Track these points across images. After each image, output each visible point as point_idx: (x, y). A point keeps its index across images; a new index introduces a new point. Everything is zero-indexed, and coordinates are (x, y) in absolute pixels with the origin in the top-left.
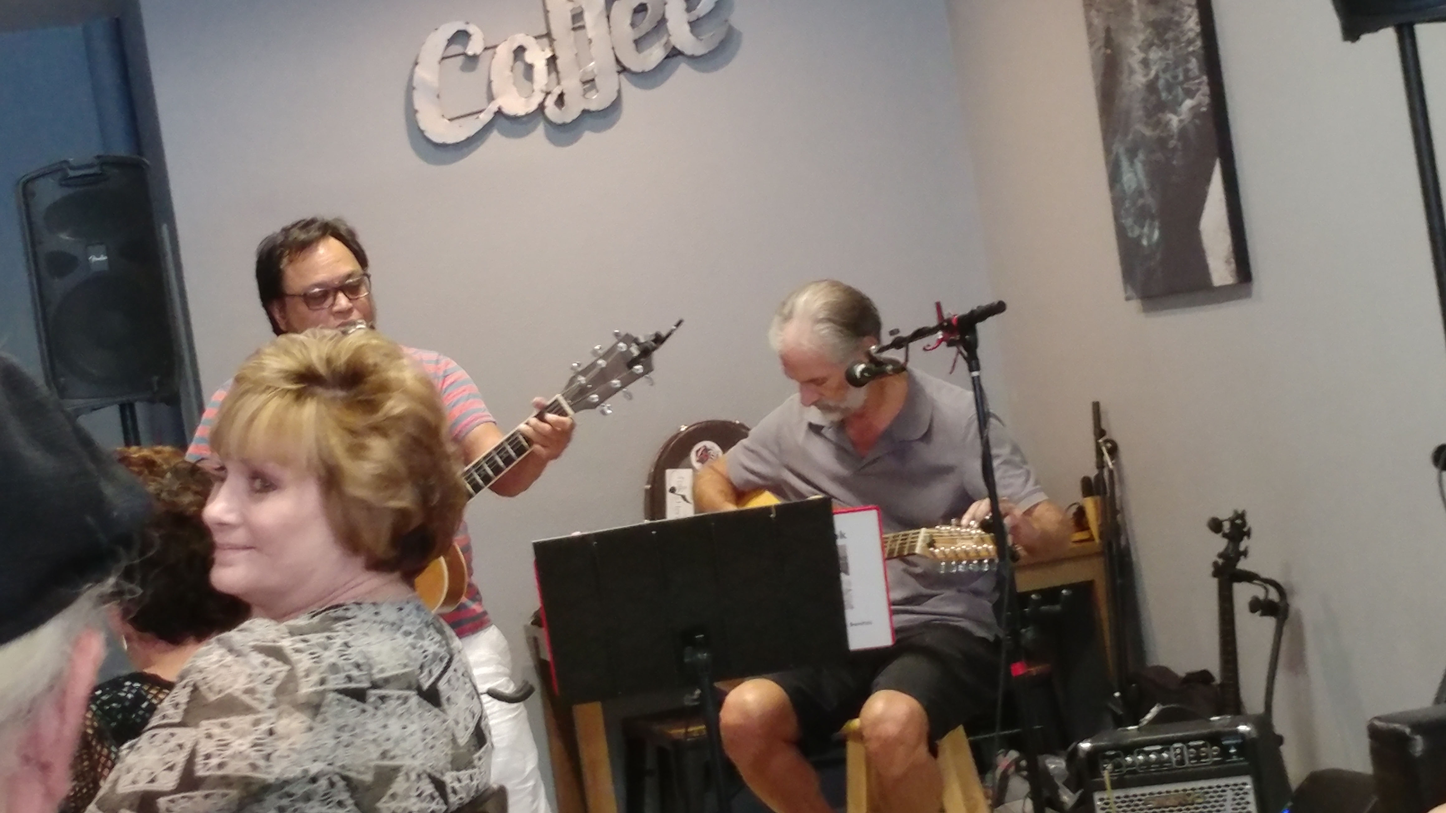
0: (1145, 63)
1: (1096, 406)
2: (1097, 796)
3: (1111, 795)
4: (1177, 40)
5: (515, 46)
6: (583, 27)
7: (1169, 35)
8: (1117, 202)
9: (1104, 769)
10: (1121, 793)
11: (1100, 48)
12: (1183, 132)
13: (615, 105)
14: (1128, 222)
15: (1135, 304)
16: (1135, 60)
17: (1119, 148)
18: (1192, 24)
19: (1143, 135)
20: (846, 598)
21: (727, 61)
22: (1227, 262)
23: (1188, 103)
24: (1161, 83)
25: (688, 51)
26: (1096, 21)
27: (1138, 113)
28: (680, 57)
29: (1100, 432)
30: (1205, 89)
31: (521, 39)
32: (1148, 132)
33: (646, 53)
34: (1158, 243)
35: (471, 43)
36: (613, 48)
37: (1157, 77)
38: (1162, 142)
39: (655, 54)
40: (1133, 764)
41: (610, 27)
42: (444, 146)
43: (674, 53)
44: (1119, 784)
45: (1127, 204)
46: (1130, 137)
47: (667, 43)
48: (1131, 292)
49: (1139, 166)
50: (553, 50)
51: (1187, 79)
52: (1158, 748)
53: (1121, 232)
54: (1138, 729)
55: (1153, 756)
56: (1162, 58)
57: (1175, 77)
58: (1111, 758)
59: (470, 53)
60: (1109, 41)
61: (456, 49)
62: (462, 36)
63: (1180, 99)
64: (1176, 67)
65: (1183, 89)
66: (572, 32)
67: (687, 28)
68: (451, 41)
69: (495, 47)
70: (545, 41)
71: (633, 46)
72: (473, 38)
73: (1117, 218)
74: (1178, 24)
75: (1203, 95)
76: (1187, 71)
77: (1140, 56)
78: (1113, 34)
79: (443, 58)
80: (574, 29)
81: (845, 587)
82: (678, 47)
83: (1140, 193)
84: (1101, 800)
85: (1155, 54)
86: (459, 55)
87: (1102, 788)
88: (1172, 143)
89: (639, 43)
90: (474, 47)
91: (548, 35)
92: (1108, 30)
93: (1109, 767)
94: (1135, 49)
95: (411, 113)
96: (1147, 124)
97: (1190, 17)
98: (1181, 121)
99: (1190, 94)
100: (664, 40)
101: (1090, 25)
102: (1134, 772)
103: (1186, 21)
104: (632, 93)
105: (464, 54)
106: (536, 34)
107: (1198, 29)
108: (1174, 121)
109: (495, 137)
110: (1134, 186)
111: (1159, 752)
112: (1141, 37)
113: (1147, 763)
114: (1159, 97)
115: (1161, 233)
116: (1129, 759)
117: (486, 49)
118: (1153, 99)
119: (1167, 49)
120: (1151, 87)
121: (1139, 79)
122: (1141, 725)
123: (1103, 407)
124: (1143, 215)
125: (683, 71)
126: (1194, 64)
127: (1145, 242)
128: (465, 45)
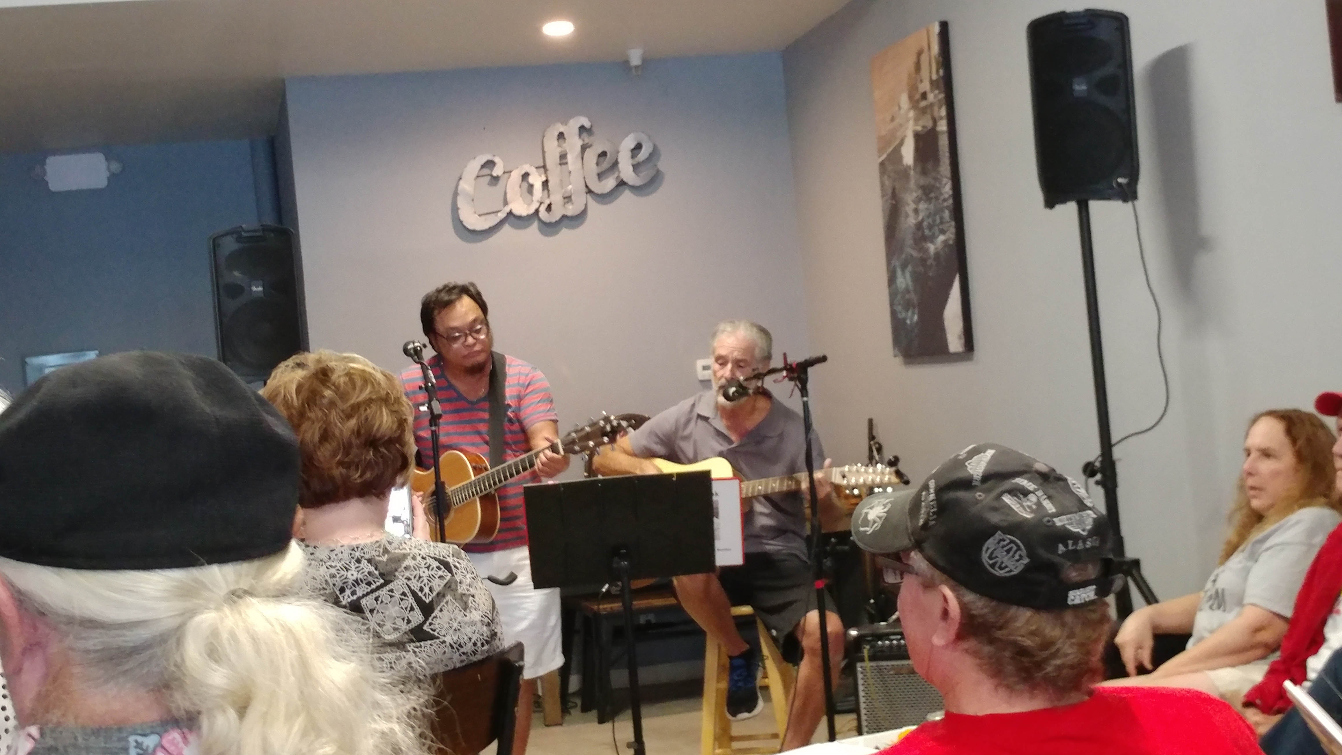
0: (916, 211)
1: (871, 422)
2: (859, 665)
3: (868, 664)
4: (937, 198)
5: (523, 172)
6: (566, 163)
7: (932, 195)
8: (893, 295)
9: (865, 648)
10: (874, 664)
11: (887, 200)
12: (937, 255)
13: (584, 213)
14: (899, 308)
15: (899, 360)
16: (909, 208)
17: (896, 263)
18: (947, 189)
19: (912, 256)
20: (716, 533)
21: (655, 191)
22: (960, 338)
23: (942, 238)
24: (925, 224)
25: (630, 183)
26: (887, 183)
27: (909, 241)
28: (624, 187)
29: (872, 437)
30: (953, 230)
31: (527, 168)
32: (915, 254)
33: (604, 182)
34: (917, 323)
35: (495, 168)
36: (584, 178)
37: (923, 220)
38: (923, 261)
39: (610, 183)
40: (883, 646)
41: (583, 164)
42: (474, 232)
43: (622, 184)
44: (873, 658)
45: (899, 297)
46: (904, 256)
47: (617, 177)
48: (897, 352)
49: (908, 275)
50: (547, 177)
51: (941, 223)
52: (899, 637)
53: (893, 314)
54: (887, 625)
55: (895, 642)
56: (927, 209)
57: (934, 221)
58: (869, 642)
59: (495, 174)
60: (894, 195)
61: (486, 171)
62: (490, 164)
63: (936, 234)
64: (935, 215)
65: (939, 229)
66: (559, 166)
67: (631, 168)
68: (483, 166)
69: (511, 172)
70: (542, 170)
71: (597, 177)
72: (497, 166)
73: (892, 304)
74: (938, 189)
75: (951, 233)
76: (941, 218)
77: (913, 206)
78: (897, 191)
79: (478, 177)
80: (561, 164)
81: (715, 526)
82: (625, 180)
83: (907, 291)
84: (861, 667)
85: (922, 206)
86: (488, 175)
87: (862, 660)
88: (929, 262)
89: (600, 176)
90: (497, 171)
91: (544, 167)
92: (894, 190)
93: (868, 647)
94: (910, 202)
95: (455, 209)
96: (914, 249)
97: (946, 184)
98: (936, 249)
99: (943, 232)
100: (616, 175)
101: (883, 185)
102: (882, 651)
103: (944, 187)
104: (594, 207)
105: (492, 176)
106: (537, 166)
107: (951, 192)
108: (932, 248)
109: (507, 228)
110: (904, 286)
111: (899, 640)
112: (915, 195)
113: (891, 646)
114: (924, 232)
115: (919, 317)
116: (880, 643)
117: (504, 173)
118: (920, 233)
119: (930, 204)
120: (919, 226)
121: (912, 221)
122: (889, 622)
123: (874, 422)
124: (908, 305)
125: (627, 195)
126: (947, 214)
127: (908, 322)
128: (492, 170)
